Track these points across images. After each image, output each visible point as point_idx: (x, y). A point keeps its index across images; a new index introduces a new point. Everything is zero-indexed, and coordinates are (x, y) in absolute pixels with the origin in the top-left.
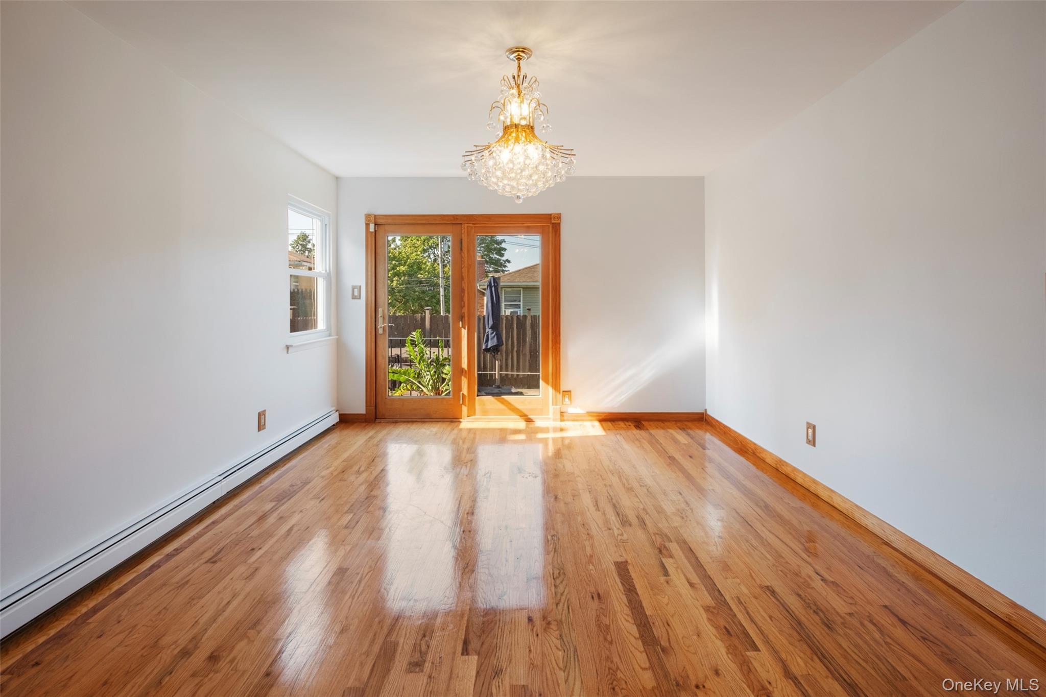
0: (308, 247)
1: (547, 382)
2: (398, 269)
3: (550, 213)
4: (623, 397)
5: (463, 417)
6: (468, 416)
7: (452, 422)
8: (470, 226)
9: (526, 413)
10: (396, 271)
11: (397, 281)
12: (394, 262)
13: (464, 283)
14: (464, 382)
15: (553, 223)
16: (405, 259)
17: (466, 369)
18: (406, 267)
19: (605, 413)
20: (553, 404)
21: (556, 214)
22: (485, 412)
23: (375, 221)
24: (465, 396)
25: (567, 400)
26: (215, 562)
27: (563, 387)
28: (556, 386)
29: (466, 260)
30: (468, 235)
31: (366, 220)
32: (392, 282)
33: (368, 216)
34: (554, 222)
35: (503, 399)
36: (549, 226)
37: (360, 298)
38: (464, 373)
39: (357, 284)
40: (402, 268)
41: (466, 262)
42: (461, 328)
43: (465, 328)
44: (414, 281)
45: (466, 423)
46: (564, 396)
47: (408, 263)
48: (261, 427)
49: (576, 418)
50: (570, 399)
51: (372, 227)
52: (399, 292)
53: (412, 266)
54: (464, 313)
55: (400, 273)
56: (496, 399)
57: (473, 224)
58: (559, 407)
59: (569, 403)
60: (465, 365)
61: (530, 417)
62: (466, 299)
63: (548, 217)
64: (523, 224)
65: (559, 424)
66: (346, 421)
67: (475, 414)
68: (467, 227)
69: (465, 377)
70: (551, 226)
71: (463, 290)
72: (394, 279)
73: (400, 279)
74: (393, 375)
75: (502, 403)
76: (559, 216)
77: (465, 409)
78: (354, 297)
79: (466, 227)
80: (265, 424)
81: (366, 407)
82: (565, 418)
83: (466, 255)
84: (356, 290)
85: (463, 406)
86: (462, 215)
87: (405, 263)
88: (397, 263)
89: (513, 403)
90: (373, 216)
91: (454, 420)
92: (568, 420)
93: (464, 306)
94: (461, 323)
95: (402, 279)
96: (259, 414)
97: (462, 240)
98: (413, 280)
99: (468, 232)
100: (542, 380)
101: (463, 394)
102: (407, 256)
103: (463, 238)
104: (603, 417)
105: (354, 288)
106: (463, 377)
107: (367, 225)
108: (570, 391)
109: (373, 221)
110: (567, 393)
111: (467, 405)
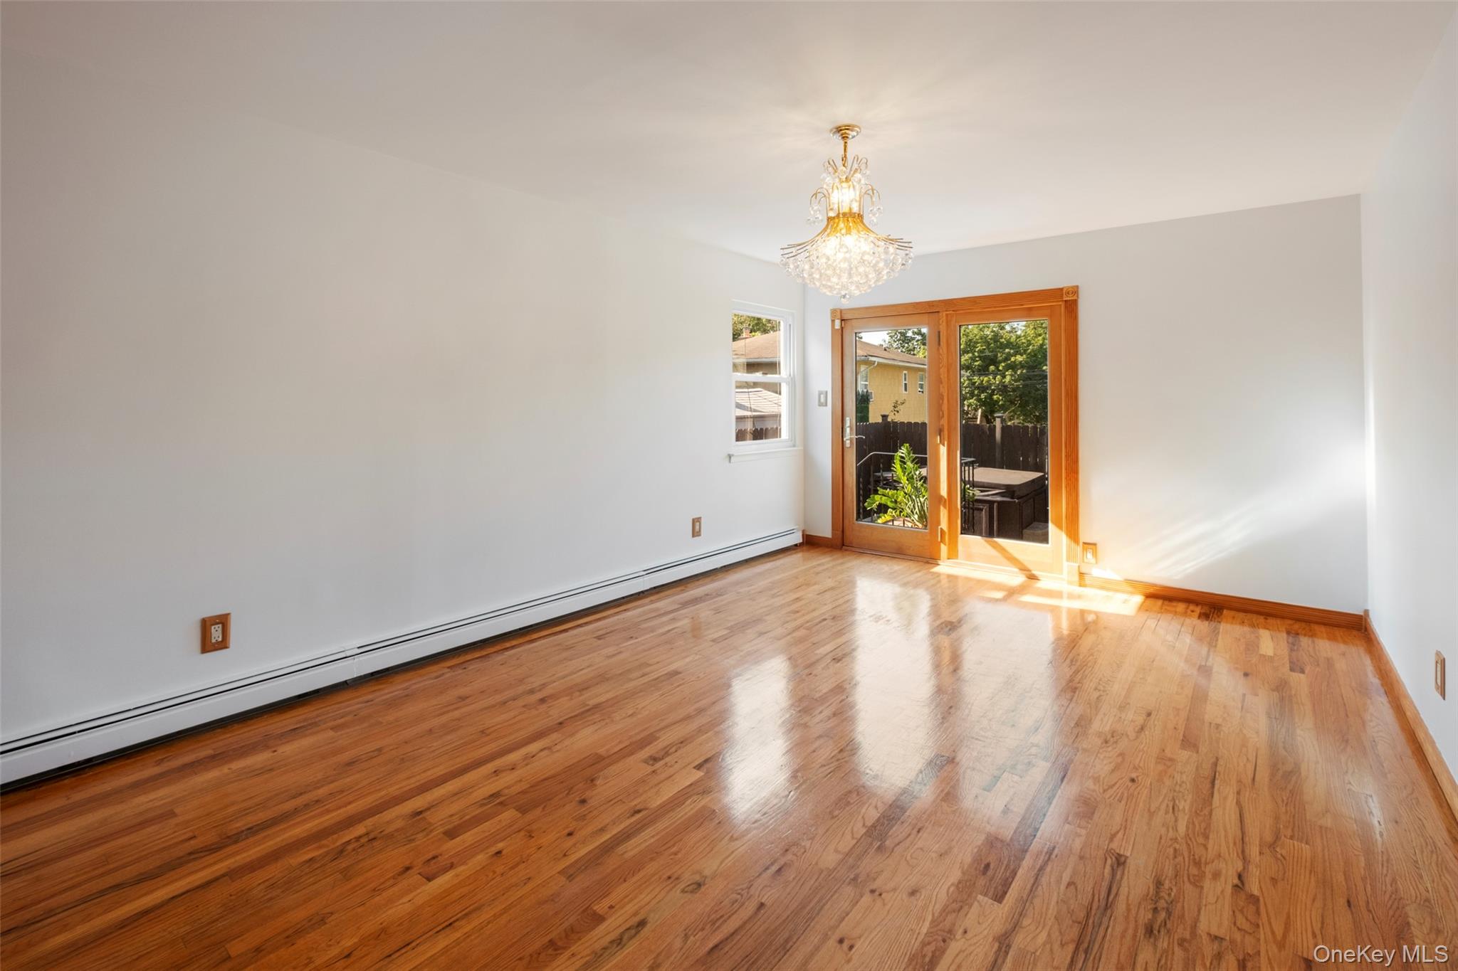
0: (908, 335)
1: (1059, 526)
2: (1013, 359)
3: (1061, 287)
4: (1188, 566)
5: (942, 558)
6: (949, 559)
7: (928, 563)
8: (950, 314)
9: (1030, 567)
10: (1009, 362)
11: (1011, 375)
12: (1007, 350)
13: (943, 387)
14: (944, 514)
15: (1066, 301)
16: (1025, 345)
17: (946, 497)
18: (1025, 356)
19: (1155, 585)
20: (1068, 559)
21: (1069, 287)
22: (969, 557)
23: (841, 316)
24: (944, 531)
25: (1089, 556)
26: (600, 639)
27: (1084, 536)
28: (1073, 534)
29: (945, 356)
30: (947, 325)
31: (832, 317)
32: (1004, 377)
33: (834, 312)
34: (1067, 299)
35: (996, 542)
36: (1060, 305)
37: (826, 405)
38: (942, 503)
39: (823, 389)
40: (1019, 358)
41: (945, 360)
42: (938, 445)
43: (944, 445)
44: (1036, 375)
45: (945, 567)
46: (1085, 550)
47: (1029, 351)
48: (696, 533)
49: (1106, 585)
50: (1095, 554)
51: (838, 323)
52: (1014, 390)
53: (1035, 355)
54: (943, 425)
55: (1016, 365)
56: (986, 541)
57: (953, 311)
58: (1077, 565)
59: (1093, 561)
60: (944, 492)
61: (1035, 572)
62: (945, 407)
63: (1057, 293)
64: (1022, 305)
65: (1077, 590)
66: (811, 542)
67: (956, 557)
68: (947, 315)
69: (945, 507)
70: (1063, 304)
71: (941, 397)
72: (1007, 373)
73: (1016, 373)
74: (881, 498)
75: (994, 547)
76: (1075, 291)
77: (944, 549)
78: (820, 404)
79: (944, 314)
80: (700, 531)
81: (833, 530)
82: (1087, 582)
83: (945, 351)
84: (822, 396)
85: (942, 545)
86: (940, 301)
87: (1025, 351)
88: (1012, 351)
89: (1008, 549)
90: (839, 311)
91: (931, 561)
92: (1092, 586)
93: (943, 416)
94: (939, 437)
95: (1019, 372)
96: (693, 520)
97: (939, 332)
98: (1035, 373)
99: (947, 322)
100: (1052, 522)
101: (941, 529)
102: (1028, 341)
103: (941, 330)
104: (1151, 590)
105: (820, 394)
106: (942, 508)
107: (833, 321)
108: (1095, 544)
109: (839, 317)
110: (1090, 546)
111: (947, 543)
